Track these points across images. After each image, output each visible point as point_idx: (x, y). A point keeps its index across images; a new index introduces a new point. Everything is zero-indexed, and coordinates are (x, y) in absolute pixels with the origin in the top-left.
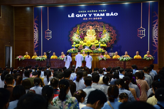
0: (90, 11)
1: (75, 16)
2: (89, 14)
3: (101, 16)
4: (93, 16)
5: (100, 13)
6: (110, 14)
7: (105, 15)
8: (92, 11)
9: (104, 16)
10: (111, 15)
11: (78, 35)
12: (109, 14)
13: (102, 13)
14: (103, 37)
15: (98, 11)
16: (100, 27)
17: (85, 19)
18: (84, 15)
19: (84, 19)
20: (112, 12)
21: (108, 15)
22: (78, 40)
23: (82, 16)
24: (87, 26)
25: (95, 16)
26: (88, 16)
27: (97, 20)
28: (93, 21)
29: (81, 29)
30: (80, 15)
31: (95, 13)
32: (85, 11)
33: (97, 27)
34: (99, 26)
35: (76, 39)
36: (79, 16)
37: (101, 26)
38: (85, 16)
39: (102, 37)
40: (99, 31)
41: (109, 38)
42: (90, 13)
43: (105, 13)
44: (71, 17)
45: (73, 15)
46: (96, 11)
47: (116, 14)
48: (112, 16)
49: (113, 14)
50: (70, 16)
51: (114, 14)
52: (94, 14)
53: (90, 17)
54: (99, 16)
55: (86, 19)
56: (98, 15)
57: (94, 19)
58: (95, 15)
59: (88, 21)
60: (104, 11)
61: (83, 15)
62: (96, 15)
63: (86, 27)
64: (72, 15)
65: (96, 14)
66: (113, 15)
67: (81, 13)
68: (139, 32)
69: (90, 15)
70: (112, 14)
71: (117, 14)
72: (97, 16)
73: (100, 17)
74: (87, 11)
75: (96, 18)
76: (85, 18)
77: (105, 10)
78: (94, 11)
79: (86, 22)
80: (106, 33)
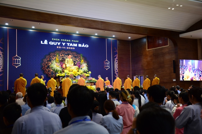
0: (64, 40)
1: (48, 43)
2: (63, 43)
3: (74, 46)
4: (66, 45)
5: (73, 43)
6: (82, 45)
7: (78, 45)
8: (66, 40)
9: (77, 46)
10: (82, 46)
13: (75, 43)
14: (82, 67)
15: (71, 41)
17: (59, 47)
19: (58, 47)
21: (80, 45)
23: (55, 43)
24: (61, 55)
25: (68, 45)
26: (61, 45)
27: (70, 50)
28: (66, 50)
29: (55, 58)
30: (54, 42)
31: (69, 42)
32: (59, 40)
36: (52, 44)
37: (74, 56)
38: (59, 44)
43: (78, 43)
44: (43, 43)
45: (46, 42)
46: (70, 41)
47: (87, 46)
48: (83, 47)
49: (85, 45)
50: (43, 42)
52: (67, 43)
53: (64, 46)
54: (72, 46)
55: (60, 47)
56: (71, 45)
57: (68, 48)
58: (68, 44)
59: (62, 50)
60: (76, 41)
61: (56, 43)
62: (69, 45)
68: (105, 64)
69: (64, 44)
70: (83, 46)
72: (70, 45)
73: (73, 47)
74: (60, 40)
75: (70, 48)
76: (59, 46)
77: (78, 41)
78: (68, 41)
79: (60, 50)
80: (84, 63)
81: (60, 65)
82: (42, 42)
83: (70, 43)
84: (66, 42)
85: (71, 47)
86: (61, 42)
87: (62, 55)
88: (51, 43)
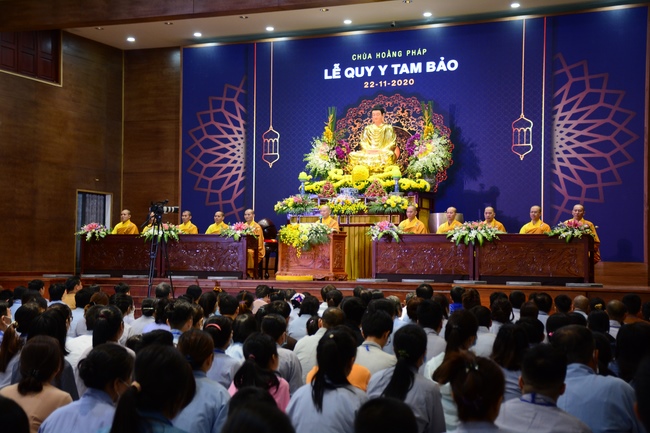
0: (384, 55)
1: (342, 73)
2: (380, 67)
3: (412, 72)
4: (390, 71)
5: (408, 60)
6: (436, 66)
7: (424, 67)
8: (389, 54)
9: (420, 71)
10: (438, 70)
11: (328, 148)
12: (434, 63)
13: (416, 59)
15: (404, 53)
16: (409, 116)
17: (369, 85)
18: (366, 72)
19: (367, 85)
20: (442, 58)
21: (431, 67)
22: (328, 164)
23: (360, 72)
25: (396, 73)
26: (376, 72)
27: (402, 90)
28: (389, 92)
29: (357, 124)
30: (357, 69)
31: (397, 60)
32: (370, 56)
33: (401, 117)
34: (406, 113)
35: (320, 161)
36: (351, 76)
38: (369, 75)
40: (405, 129)
42: (382, 62)
43: (423, 60)
44: (330, 77)
45: (336, 72)
46: (400, 54)
47: (452, 65)
48: (442, 71)
49: (446, 62)
50: (330, 74)
51: (450, 63)
52: (393, 66)
53: (383, 78)
54: (408, 72)
55: (372, 84)
56: (404, 69)
57: (394, 83)
58: (395, 67)
59: (378, 91)
60: (419, 52)
61: (362, 69)
62: (399, 69)
64: (334, 71)
65: (399, 65)
66: (445, 69)
67: (359, 64)
68: (516, 133)
69: (383, 70)
70: (442, 66)
71: (456, 65)
72: (401, 72)
73: (409, 76)
74: (374, 56)
75: (400, 83)
76: (369, 80)
77: (425, 51)
78: (394, 54)
79: (372, 94)
80: (435, 136)
81: (334, 152)
82: (326, 71)
83: (401, 61)
84: (390, 62)
85: (404, 76)
86: (375, 62)
88: (349, 72)
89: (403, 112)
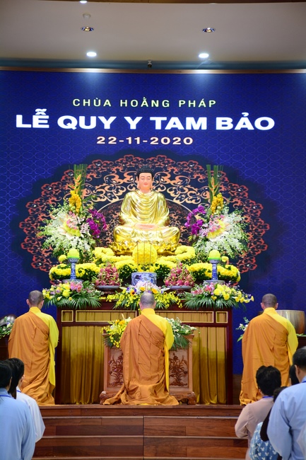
0: (134, 103)
1: (53, 121)
2: (128, 119)
3: (188, 128)
4: (146, 128)
5: (183, 114)
6: (235, 123)
7: (212, 123)
8: (145, 103)
9: (204, 127)
10: (238, 127)
11: (75, 219)
12: (229, 120)
13: (196, 114)
14: (212, 231)
15: (174, 103)
16: (184, 184)
17: (107, 141)
18: (99, 123)
19: (101, 140)
20: (246, 114)
21: (223, 123)
22: (81, 242)
23: (88, 123)
24: (117, 179)
25: (158, 126)
30: (82, 119)
31: (159, 112)
32: (107, 103)
33: (169, 186)
34: (177, 180)
35: (69, 237)
36: (72, 126)
37: (189, 179)
39: (203, 231)
40: (178, 202)
41: (240, 236)
43: (211, 115)
44: (29, 126)
45: (40, 119)
46: (166, 104)
49: (252, 120)
50: (28, 120)
51: (258, 122)
52: (152, 119)
53: (134, 134)
54: (180, 127)
55: (113, 140)
56: (174, 123)
57: (154, 141)
58: (158, 121)
59: (121, 151)
60: (202, 103)
61: (93, 119)
62: (164, 124)
63: (109, 183)
64: (35, 118)
65: (165, 119)
66: (250, 127)
67: (88, 112)
69: (133, 123)
70: (244, 123)
71: (271, 123)
72: (169, 127)
73: (184, 134)
74: (115, 102)
75: (165, 141)
76: (107, 134)
77: (212, 103)
78: (155, 103)
79: (111, 154)
80: (226, 210)
81: (86, 226)
82: (19, 118)
83: (168, 113)
84: (147, 113)
85: (174, 132)
86: (120, 113)
87: (122, 177)
88: (66, 122)
89: (172, 179)
